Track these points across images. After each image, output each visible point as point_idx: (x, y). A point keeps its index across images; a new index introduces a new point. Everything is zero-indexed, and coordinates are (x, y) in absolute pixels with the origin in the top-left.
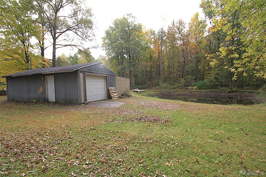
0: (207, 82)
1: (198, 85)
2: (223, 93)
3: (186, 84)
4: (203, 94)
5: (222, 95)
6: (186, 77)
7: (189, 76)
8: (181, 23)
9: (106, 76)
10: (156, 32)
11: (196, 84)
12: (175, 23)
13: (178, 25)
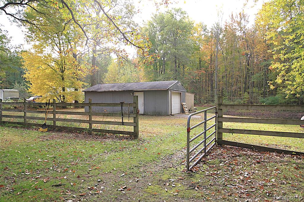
0: (279, 98)
1: (268, 102)
2: (300, 113)
3: (250, 100)
4: (273, 113)
5: (300, 116)
6: (250, 90)
7: (255, 89)
8: (243, 16)
9: (181, 93)
10: (209, 28)
11: (264, 100)
12: (234, 18)
13: (239, 20)
